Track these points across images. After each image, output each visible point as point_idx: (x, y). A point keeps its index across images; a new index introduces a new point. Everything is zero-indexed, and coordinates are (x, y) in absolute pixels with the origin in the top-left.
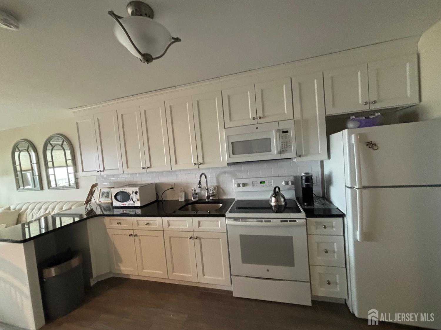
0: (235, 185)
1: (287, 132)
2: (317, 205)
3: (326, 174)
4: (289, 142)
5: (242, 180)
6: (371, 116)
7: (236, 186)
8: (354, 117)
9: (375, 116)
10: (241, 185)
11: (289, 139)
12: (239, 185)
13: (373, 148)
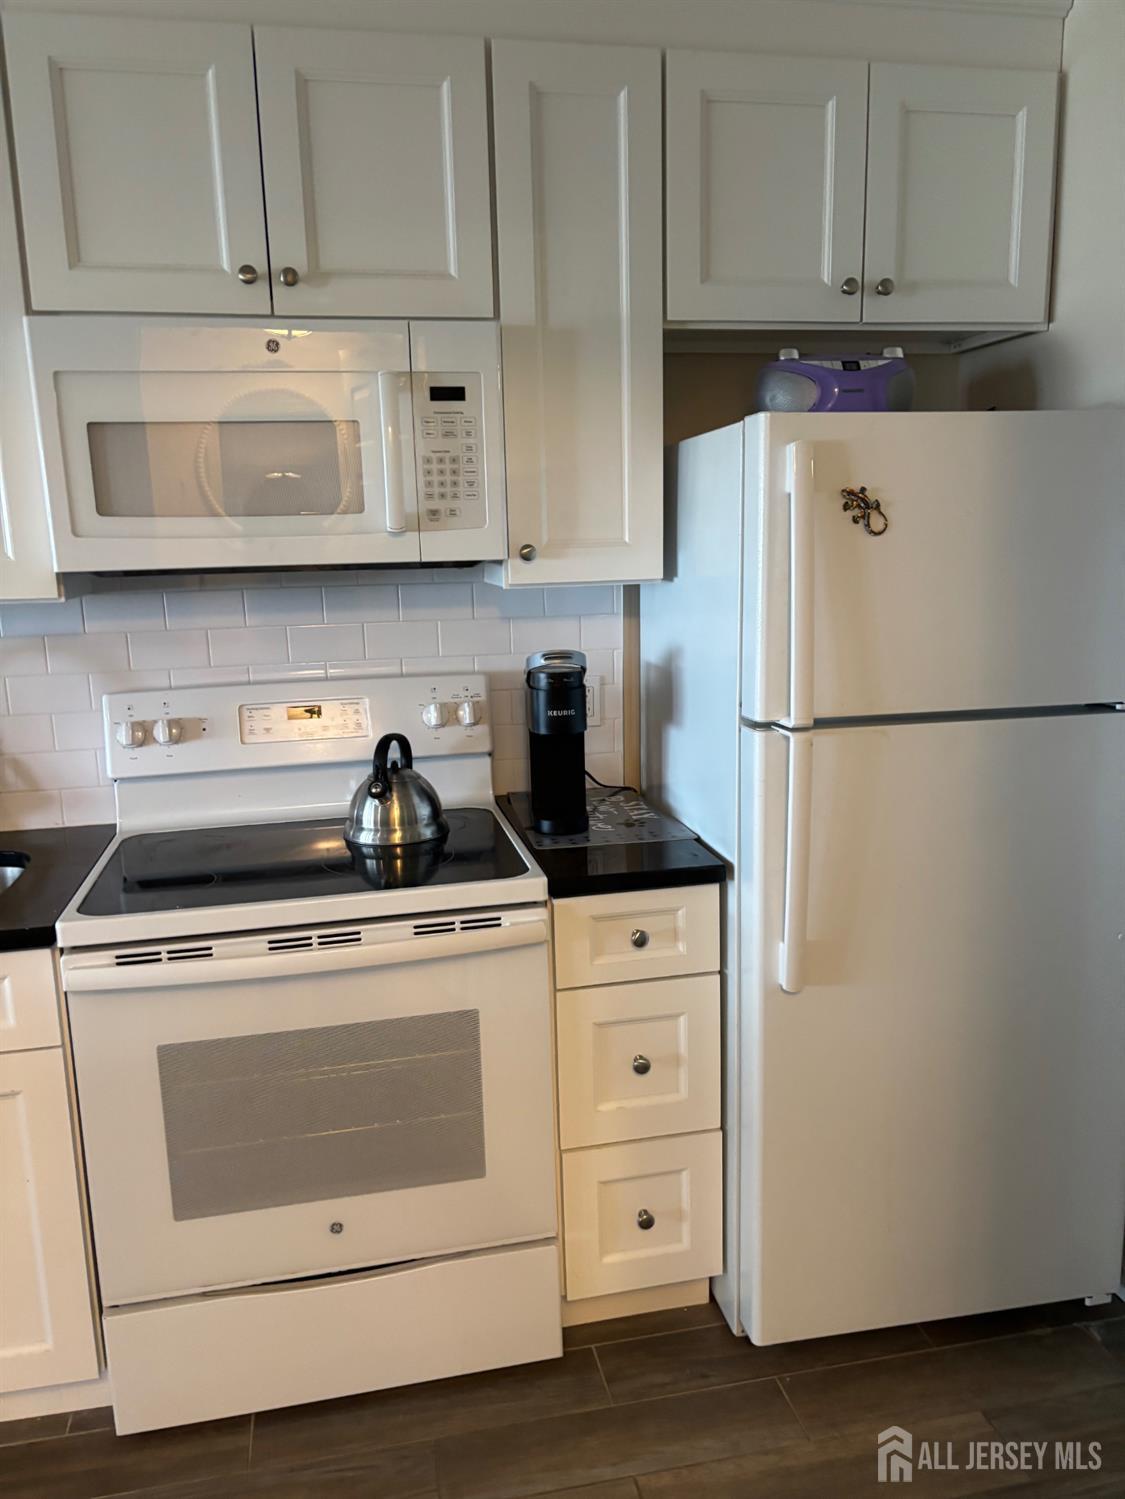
0: (113, 734)
1: (457, 394)
2: (604, 828)
3: (648, 665)
4: (470, 460)
5: (169, 696)
6: (867, 359)
7: (123, 736)
8: (795, 354)
9: (881, 363)
10: (160, 733)
11: (471, 441)
12: (142, 735)
13: (868, 525)
